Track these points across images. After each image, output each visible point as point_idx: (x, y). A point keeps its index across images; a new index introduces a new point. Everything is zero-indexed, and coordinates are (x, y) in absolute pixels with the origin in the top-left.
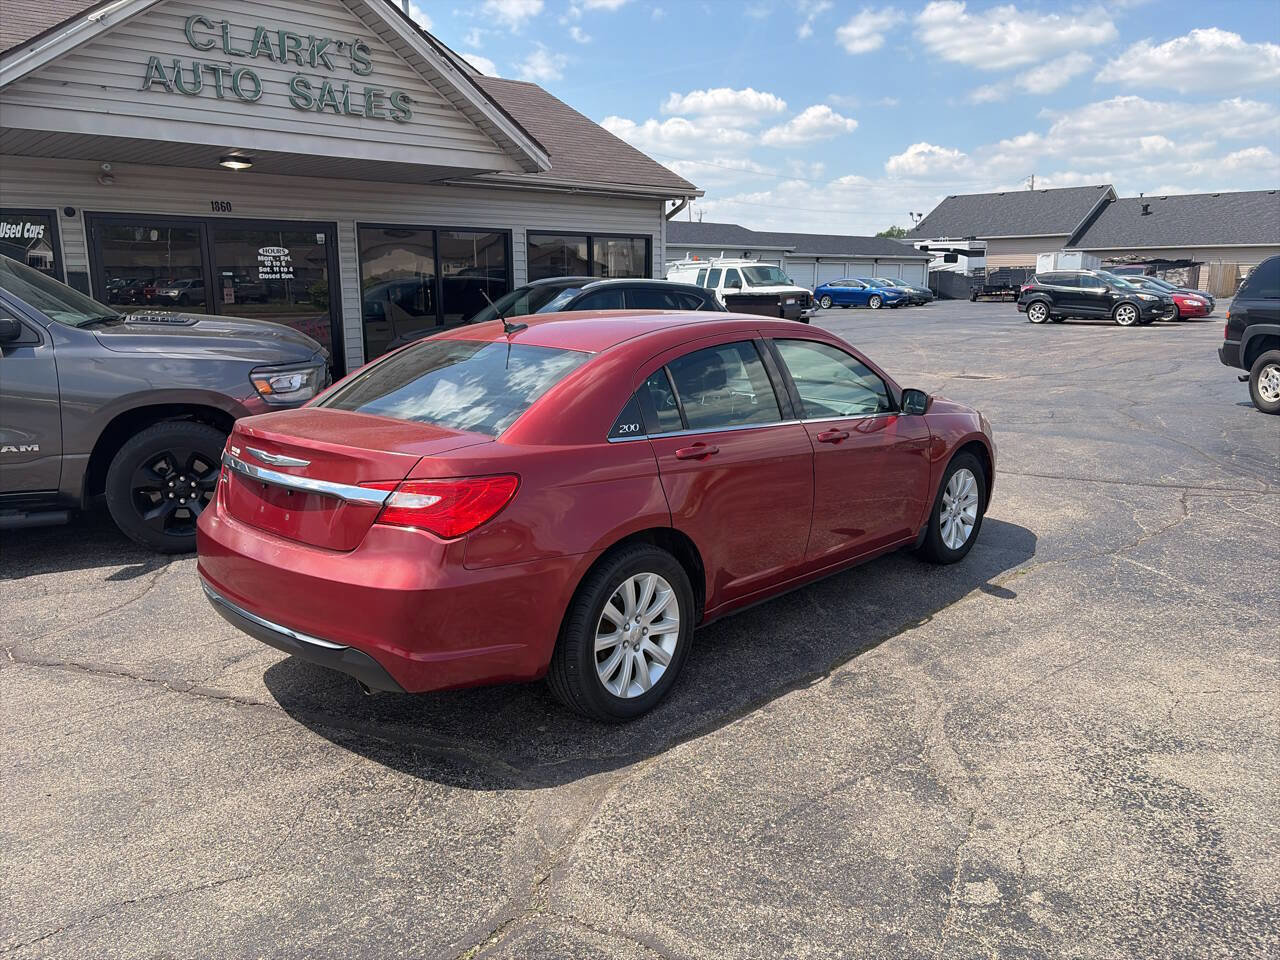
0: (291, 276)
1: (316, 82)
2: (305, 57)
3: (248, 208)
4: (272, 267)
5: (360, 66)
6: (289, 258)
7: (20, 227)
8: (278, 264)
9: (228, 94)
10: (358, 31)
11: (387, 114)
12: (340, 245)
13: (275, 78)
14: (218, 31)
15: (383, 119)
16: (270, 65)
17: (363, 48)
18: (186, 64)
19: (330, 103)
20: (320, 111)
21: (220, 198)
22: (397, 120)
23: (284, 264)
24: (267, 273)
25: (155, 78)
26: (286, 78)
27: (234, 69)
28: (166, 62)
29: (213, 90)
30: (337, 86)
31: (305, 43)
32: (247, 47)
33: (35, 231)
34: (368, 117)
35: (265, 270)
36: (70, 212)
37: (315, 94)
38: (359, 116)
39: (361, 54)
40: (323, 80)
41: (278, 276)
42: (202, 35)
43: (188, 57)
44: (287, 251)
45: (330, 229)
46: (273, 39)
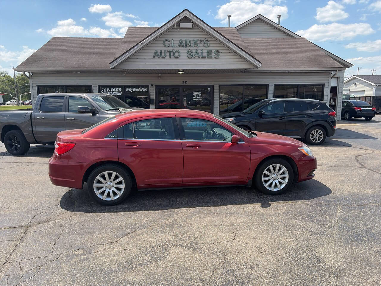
0: (201, 99)
1: (194, 51)
2: (192, 45)
3: (191, 82)
4: (196, 97)
5: (206, 45)
6: (201, 95)
7: (142, 89)
8: (198, 96)
9: (172, 57)
10: (207, 36)
11: (213, 57)
12: (214, 91)
13: (183, 51)
14: (171, 42)
15: (212, 58)
16: (183, 48)
17: (207, 41)
18: (163, 51)
19: (197, 55)
20: (194, 58)
21: (184, 81)
22: (215, 58)
23: (199, 96)
24: (195, 98)
25: (156, 55)
26: (186, 51)
27: (174, 51)
28: (159, 51)
29: (169, 56)
30: (199, 51)
31: (192, 42)
32: (177, 45)
33: (145, 90)
34: (207, 58)
35: (194, 98)
36: (152, 85)
37: (194, 54)
38: (205, 58)
39: (207, 42)
40: (196, 50)
41: (197, 99)
42: (167, 44)
43: (164, 49)
44: (200, 93)
45: (212, 87)
46: (184, 42)
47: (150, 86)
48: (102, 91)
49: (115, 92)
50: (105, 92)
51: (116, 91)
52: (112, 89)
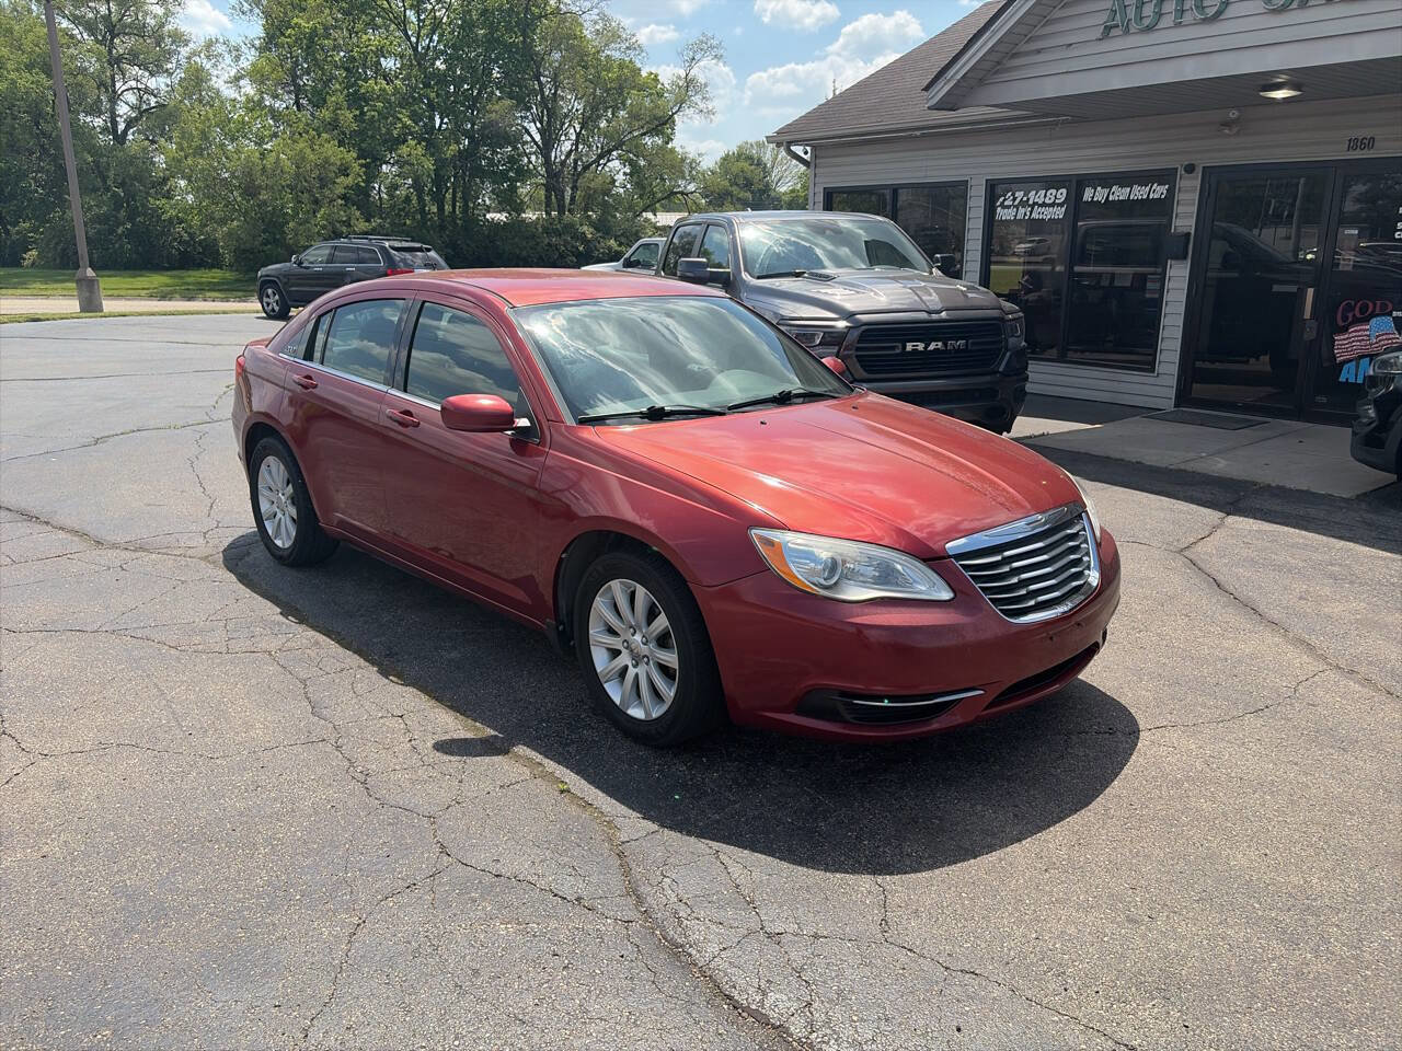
47: (1181, 171)
48: (998, 204)
49: (1044, 205)
50: (1008, 207)
51: (1047, 201)
52: (1034, 192)
